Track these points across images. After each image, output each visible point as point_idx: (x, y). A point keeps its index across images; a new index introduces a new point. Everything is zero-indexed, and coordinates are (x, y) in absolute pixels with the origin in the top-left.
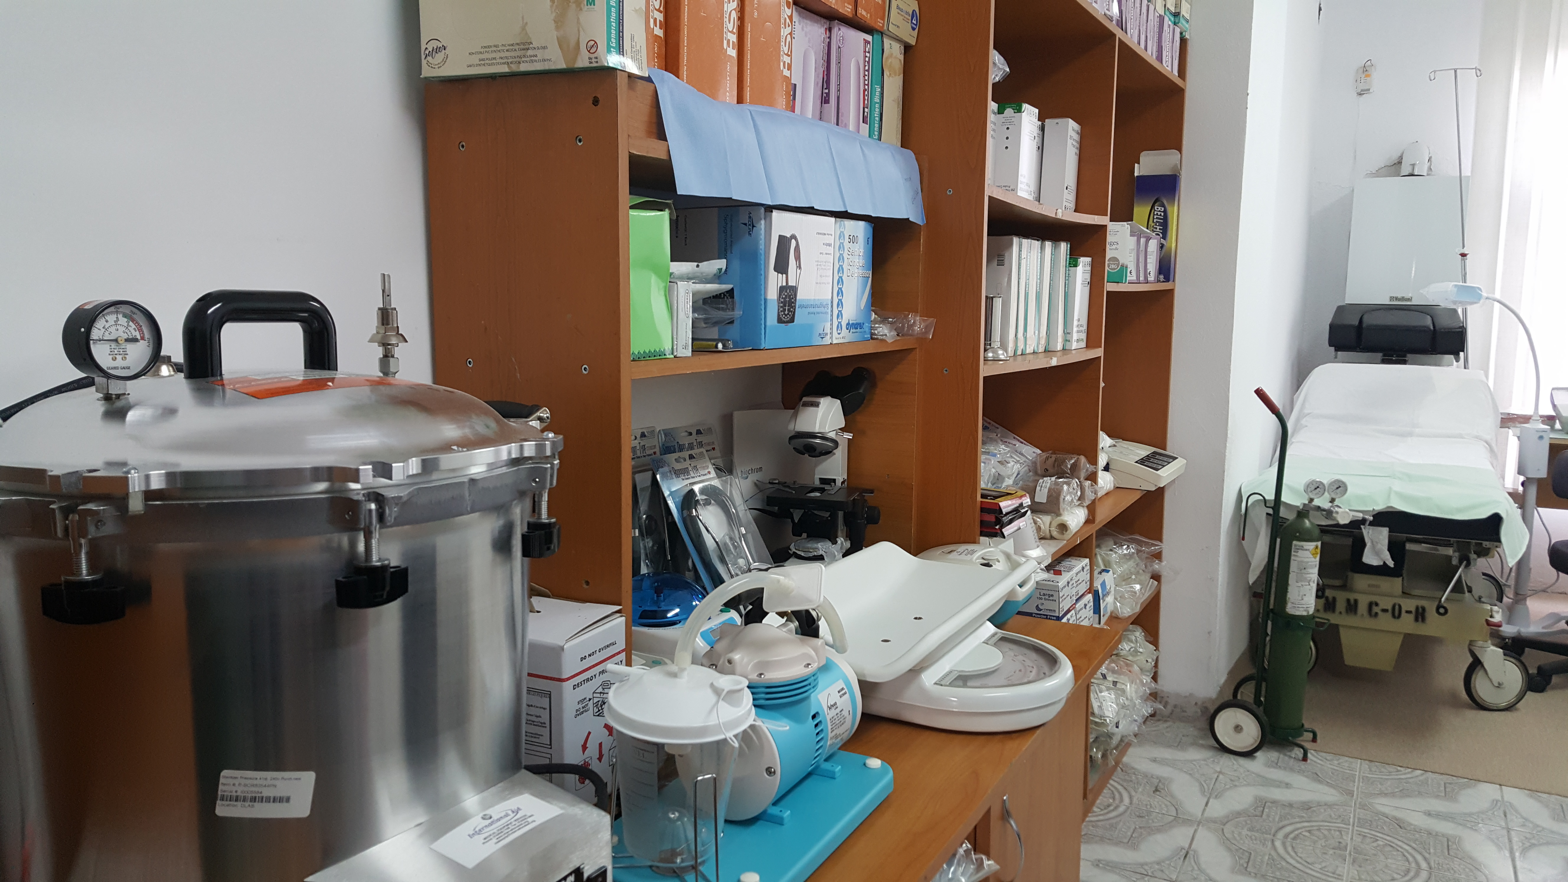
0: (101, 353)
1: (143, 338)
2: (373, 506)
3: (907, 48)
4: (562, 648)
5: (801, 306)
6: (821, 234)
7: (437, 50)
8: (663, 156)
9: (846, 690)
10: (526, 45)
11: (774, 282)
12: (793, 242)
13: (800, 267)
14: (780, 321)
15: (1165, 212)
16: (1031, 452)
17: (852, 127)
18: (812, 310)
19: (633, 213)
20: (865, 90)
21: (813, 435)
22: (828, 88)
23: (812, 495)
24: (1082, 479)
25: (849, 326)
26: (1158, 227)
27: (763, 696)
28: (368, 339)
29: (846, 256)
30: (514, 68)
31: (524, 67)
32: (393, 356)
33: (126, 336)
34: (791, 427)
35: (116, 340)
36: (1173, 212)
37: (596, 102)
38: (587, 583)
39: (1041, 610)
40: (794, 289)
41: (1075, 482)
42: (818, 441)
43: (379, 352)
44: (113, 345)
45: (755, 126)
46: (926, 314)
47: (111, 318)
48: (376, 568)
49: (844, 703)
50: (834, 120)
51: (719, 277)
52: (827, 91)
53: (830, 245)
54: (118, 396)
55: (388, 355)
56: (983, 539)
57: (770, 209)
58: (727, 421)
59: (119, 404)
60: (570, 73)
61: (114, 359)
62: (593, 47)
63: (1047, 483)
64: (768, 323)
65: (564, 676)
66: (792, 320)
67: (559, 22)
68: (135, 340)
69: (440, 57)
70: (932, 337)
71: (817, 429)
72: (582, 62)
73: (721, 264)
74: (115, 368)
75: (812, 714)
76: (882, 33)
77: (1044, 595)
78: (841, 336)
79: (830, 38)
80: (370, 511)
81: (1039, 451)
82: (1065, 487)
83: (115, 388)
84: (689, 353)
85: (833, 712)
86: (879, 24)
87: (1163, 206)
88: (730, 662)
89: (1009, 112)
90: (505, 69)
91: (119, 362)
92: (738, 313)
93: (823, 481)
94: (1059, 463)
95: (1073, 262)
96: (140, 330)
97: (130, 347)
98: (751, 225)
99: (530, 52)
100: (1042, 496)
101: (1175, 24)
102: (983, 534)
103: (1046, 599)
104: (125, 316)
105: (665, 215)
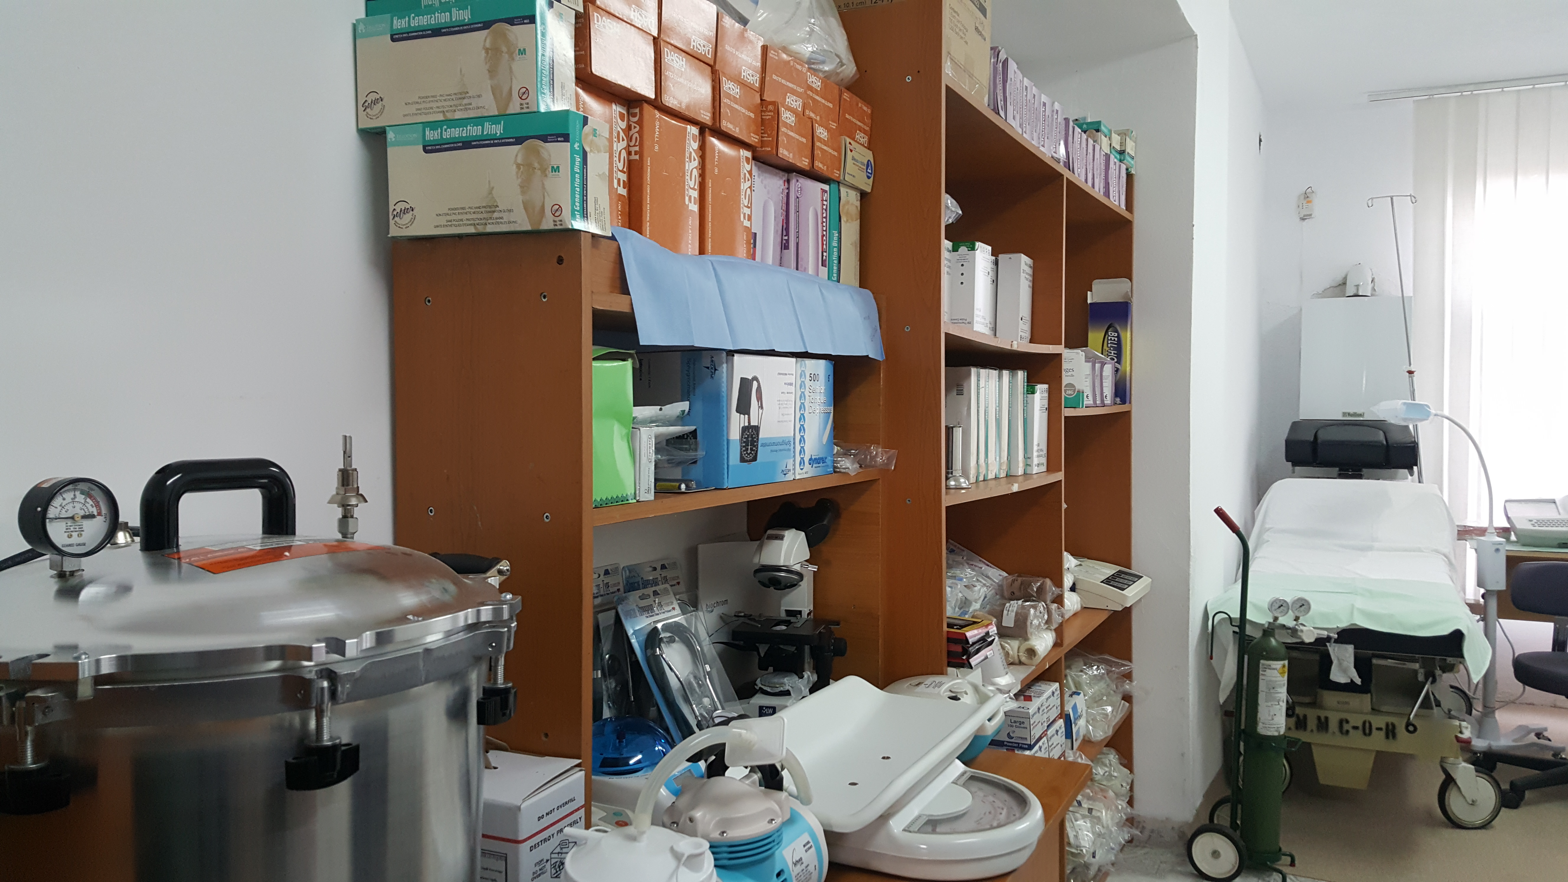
0: (57, 532)
1: (99, 514)
2: (325, 684)
3: (863, 195)
4: (519, 808)
5: (763, 445)
6: (782, 374)
7: (405, 211)
8: (626, 310)
9: (811, 843)
10: (492, 208)
11: (736, 423)
12: (755, 383)
13: (761, 407)
14: (742, 460)
15: (1118, 337)
16: (997, 575)
17: (811, 271)
18: (774, 448)
19: (596, 364)
20: (823, 236)
21: (778, 569)
22: (787, 234)
23: (778, 628)
24: (1048, 602)
25: (812, 461)
26: (1113, 352)
27: (726, 855)
28: (327, 501)
29: (807, 393)
30: (481, 229)
31: (490, 229)
32: (352, 517)
33: (82, 513)
34: (756, 560)
35: (72, 518)
36: (1126, 337)
37: (560, 261)
38: (546, 735)
39: (1012, 738)
40: (757, 429)
41: (1041, 606)
42: (783, 574)
43: (339, 512)
44: (70, 522)
45: (716, 275)
46: (887, 446)
47: (69, 496)
48: (327, 747)
49: (810, 858)
50: (793, 265)
51: (682, 419)
52: (786, 238)
53: (791, 384)
54: (72, 573)
55: (347, 516)
56: (950, 670)
57: (731, 353)
58: (692, 554)
59: (73, 581)
60: (536, 234)
61: (70, 536)
62: (557, 210)
63: (1013, 606)
64: (731, 463)
65: (520, 839)
66: (755, 459)
67: (525, 187)
68: (91, 516)
69: (408, 217)
70: (894, 468)
71: (781, 563)
72: (547, 224)
73: (684, 406)
74: (70, 545)
75: (776, 872)
76: (839, 183)
77: (1015, 722)
78: (804, 471)
79: (788, 188)
80: (322, 689)
81: (1005, 574)
82: (1032, 611)
83: (69, 565)
84: (651, 497)
85: (799, 868)
86: (836, 174)
87: (1117, 331)
88: (691, 820)
89: (963, 250)
90: (471, 230)
91: (75, 539)
92: (701, 453)
93: (790, 613)
94: (1025, 586)
95: (1031, 390)
96: (97, 505)
97: (86, 524)
98: (714, 369)
99: (496, 215)
100: (1009, 621)
101: (1121, 161)
102: (950, 665)
103: (1016, 727)
104: (82, 493)
105: (628, 365)
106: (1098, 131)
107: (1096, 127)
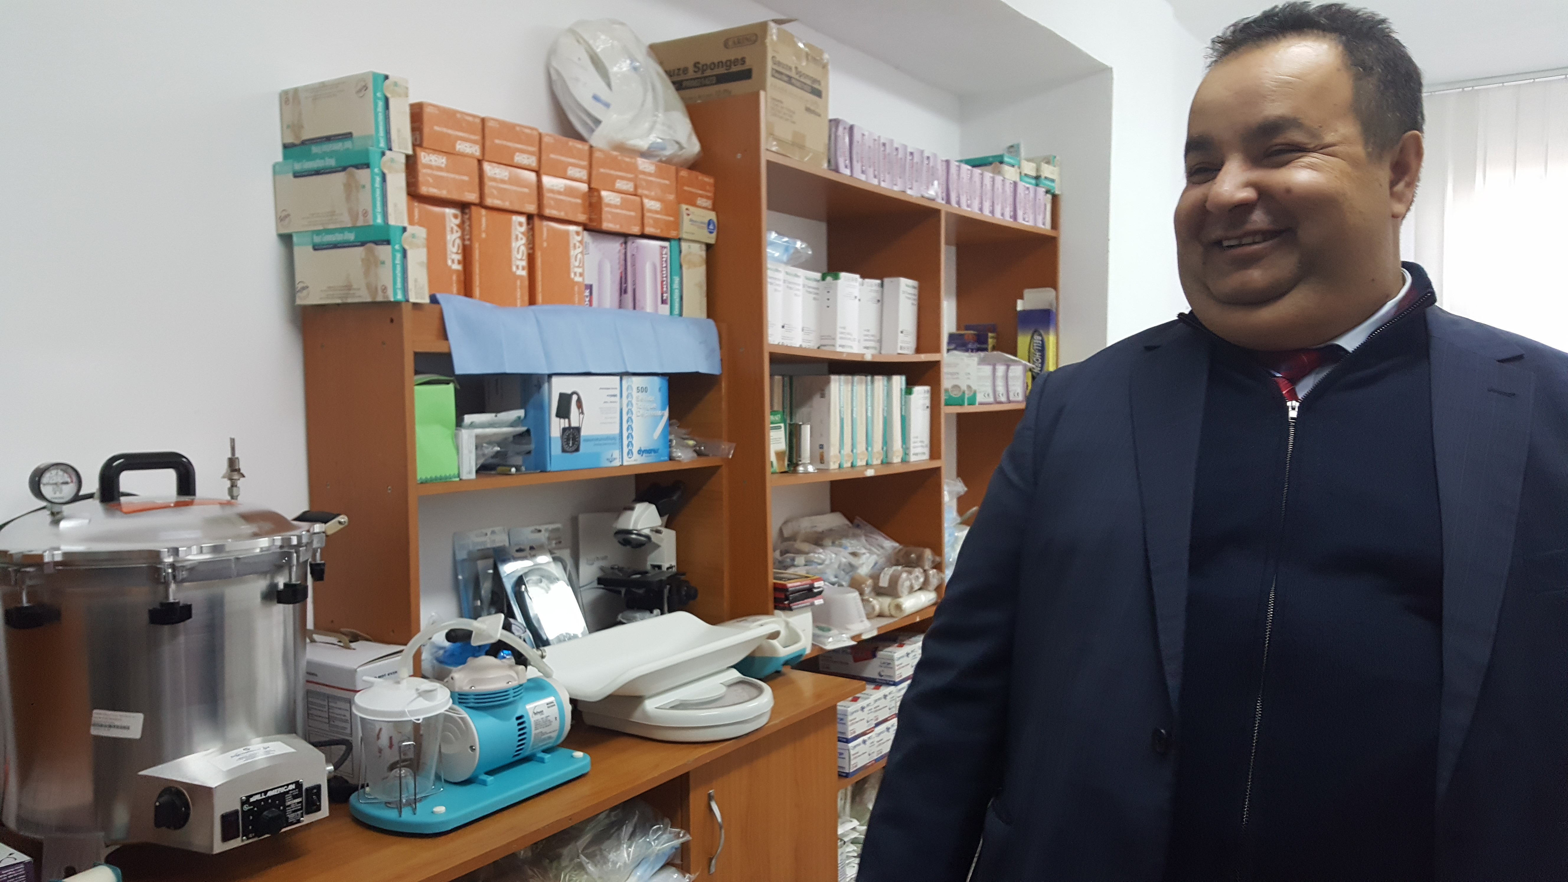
0: (46, 491)
1: (72, 482)
2: (170, 571)
3: (709, 247)
4: (355, 671)
5: (587, 440)
6: (613, 389)
7: (304, 288)
8: (445, 350)
9: (555, 703)
10: (349, 287)
11: (557, 425)
12: (575, 397)
13: (582, 413)
14: (564, 451)
15: (1042, 341)
16: (890, 545)
17: (649, 309)
18: (597, 442)
19: (417, 388)
20: (662, 282)
21: (630, 532)
22: (626, 282)
23: (634, 576)
24: (927, 567)
25: (640, 452)
27: (473, 701)
28: (221, 475)
29: (634, 402)
30: (345, 301)
31: (350, 300)
32: (236, 486)
33: (62, 481)
34: (614, 526)
35: (56, 484)
36: (1051, 340)
37: (392, 321)
38: (393, 631)
39: (882, 676)
40: (578, 429)
41: (918, 572)
42: (634, 536)
43: (228, 484)
44: (55, 486)
45: (538, 321)
46: (730, 440)
47: (54, 472)
48: (172, 603)
49: (554, 712)
50: (631, 305)
51: (518, 422)
52: (625, 285)
53: (615, 396)
54: (58, 513)
55: (233, 485)
56: (777, 612)
57: (550, 376)
58: (574, 521)
59: (58, 516)
60: (374, 304)
61: (55, 493)
62: (384, 289)
63: (889, 572)
64: (553, 453)
65: (358, 690)
66: (577, 450)
67: (365, 275)
68: (67, 483)
69: (305, 292)
70: (732, 457)
71: (631, 527)
72: (380, 298)
73: (521, 413)
74: (56, 498)
75: (518, 715)
76: (680, 240)
78: (633, 459)
79: (626, 248)
80: (168, 573)
81: (897, 545)
82: (904, 575)
83: (56, 509)
84: (473, 476)
85: (539, 717)
86: (673, 234)
87: (1040, 335)
88: (452, 678)
89: (829, 279)
90: (339, 301)
91: (58, 495)
92: (532, 447)
93: (654, 566)
94: (907, 554)
95: (908, 391)
96: (70, 477)
97: (64, 487)
98: (539, 386)
99: (352, 292)
100: (884, 582)
101: (1037, 185)
102: (776, 608)
104: (62, 470)
105: (451, 387)
106: (1001, 162)
107: (999, 159)
